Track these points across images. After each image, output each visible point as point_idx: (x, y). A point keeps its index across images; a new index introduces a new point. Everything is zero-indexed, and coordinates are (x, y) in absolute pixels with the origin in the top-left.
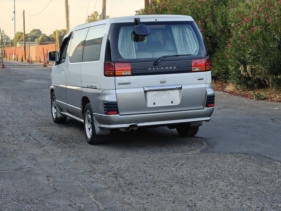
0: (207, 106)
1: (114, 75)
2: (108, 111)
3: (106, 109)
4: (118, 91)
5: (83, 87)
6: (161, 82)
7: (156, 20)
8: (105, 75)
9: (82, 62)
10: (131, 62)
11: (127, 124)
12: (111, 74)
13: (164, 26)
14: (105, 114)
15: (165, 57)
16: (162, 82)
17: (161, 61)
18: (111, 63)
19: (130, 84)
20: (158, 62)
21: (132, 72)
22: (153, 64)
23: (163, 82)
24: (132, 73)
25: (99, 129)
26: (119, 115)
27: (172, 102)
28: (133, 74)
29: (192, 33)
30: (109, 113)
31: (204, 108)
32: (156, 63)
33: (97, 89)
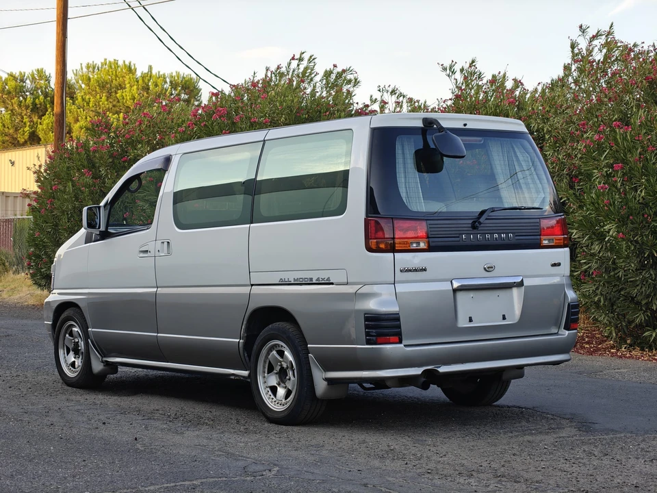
0: (567, 328)
1: (392, 249)
2: (379, 335)
3: (374, 331)
4: (401, 288)
5: (252, 285)
6: (485, 269)
7: (465, 125)
8: (369, 249)
9: (252, 225)
10: (426, 220)
11: (416, 368)
12: (382, 246)
13: (480, 141)
14: (368, 343)
15: (493, 210)
16: (488, 268)
17: (486, 219)
18: (380, 221)
19: (425, 270)
20: (481, 220)
21: (429, 243)
22: (470, 225)
23: (490, 269)
24: (429, 246)
25: (325, 383)
26: (402, 345)
27: (504, 318)
28: (431, 249)
29: (529, 158)
30: (380, 339)
31: (559, 333)
32: (476, 222)
33: (332, 284)
